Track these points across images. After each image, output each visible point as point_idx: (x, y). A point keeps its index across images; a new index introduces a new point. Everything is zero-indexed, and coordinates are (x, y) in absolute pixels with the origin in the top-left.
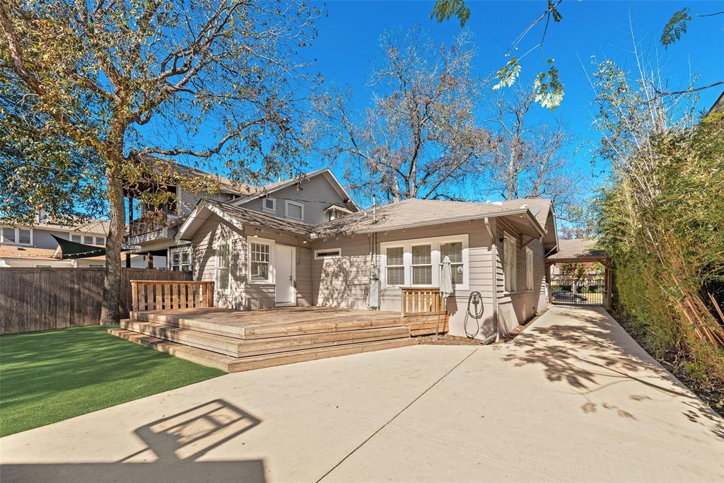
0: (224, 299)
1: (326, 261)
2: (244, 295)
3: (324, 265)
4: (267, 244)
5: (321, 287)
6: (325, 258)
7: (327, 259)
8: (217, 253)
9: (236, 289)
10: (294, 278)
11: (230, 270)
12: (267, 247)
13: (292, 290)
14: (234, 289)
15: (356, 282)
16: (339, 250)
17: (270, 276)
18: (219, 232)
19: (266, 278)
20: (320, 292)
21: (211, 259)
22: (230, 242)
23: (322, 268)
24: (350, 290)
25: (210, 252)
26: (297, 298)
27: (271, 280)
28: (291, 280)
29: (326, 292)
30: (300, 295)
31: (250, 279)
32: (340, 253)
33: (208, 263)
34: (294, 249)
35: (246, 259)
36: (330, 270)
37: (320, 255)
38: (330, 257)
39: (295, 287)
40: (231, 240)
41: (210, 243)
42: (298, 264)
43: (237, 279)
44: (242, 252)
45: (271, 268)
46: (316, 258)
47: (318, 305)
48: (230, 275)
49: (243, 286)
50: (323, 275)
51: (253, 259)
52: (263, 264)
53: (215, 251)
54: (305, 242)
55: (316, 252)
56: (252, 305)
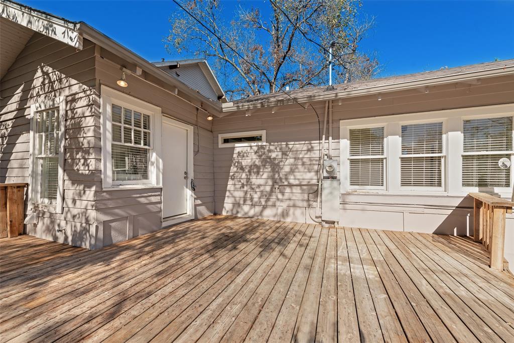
0: (47, 221)
1: (237, 151)
2: (92, 214)
3: (235, 156)
4: (147, 113)
5: (230, 187)
6: (237, 145)
7: (239, 147)
8: (34, 125)
9: (74, 201)
10: (191, 175)
11: (61, 161)
12: (147, 118)
13: (188, 193)
14: (69, 202)
15: (292, 181)
16: (263, 133)
17: (153, 171)
18: (37, 82)
19: (145, 176)
20: (228, 194)
21: (22, 138)
22: (60, 101)
23: (231, 159)
24: (283, 194)
25: (22, 124)
26: (196, 206)
27: (154, 179)
28: (186, 178)
29: (239, 194)
30: (199, 202)
31: (110, 180)
32: (264, 138)
33: (18, 147)
34: (191, 129)
35: (98, 137)
36: (246, 162)
37: (226, 141)
38: (246, 144)
39: (193, 189)
40: (62, 98)
41: (21, 108)
42: (196, 153)
43: (75, 178)
44: (90, 121)
45: (153, 157)
46: (221, 145)
47: (224, 213)
48: (60, 171)
49: (90, 194)
50: (233, 169)
51: (116, 137)
52: (139, 150)
53: (29, 122)
54: (210, 118)
55: (221, 137)
56: (113, 233)
